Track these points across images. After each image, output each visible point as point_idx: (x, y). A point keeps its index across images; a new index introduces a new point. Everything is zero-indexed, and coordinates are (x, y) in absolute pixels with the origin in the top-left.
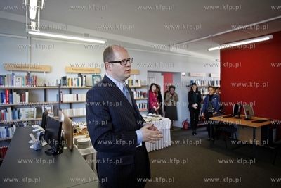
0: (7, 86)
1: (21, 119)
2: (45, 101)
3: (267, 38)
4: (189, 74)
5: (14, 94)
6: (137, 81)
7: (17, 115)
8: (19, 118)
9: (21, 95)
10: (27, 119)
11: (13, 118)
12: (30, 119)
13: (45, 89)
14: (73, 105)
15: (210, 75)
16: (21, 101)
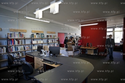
0: (13, 38)
1: (18, 51)
2: (25, 43)
3: (97, 24)
4: (70, 34)
5: (15, 41)
6: (56, 36)
7: (17, 49)
8: (18, 50)
9: (18, 41)
10: (20, 51)
11: (15, 50)
12: (22, 50)
13: (25, 39)
14: (34, 45)
15: (76, 34)
16: (18, 44)
